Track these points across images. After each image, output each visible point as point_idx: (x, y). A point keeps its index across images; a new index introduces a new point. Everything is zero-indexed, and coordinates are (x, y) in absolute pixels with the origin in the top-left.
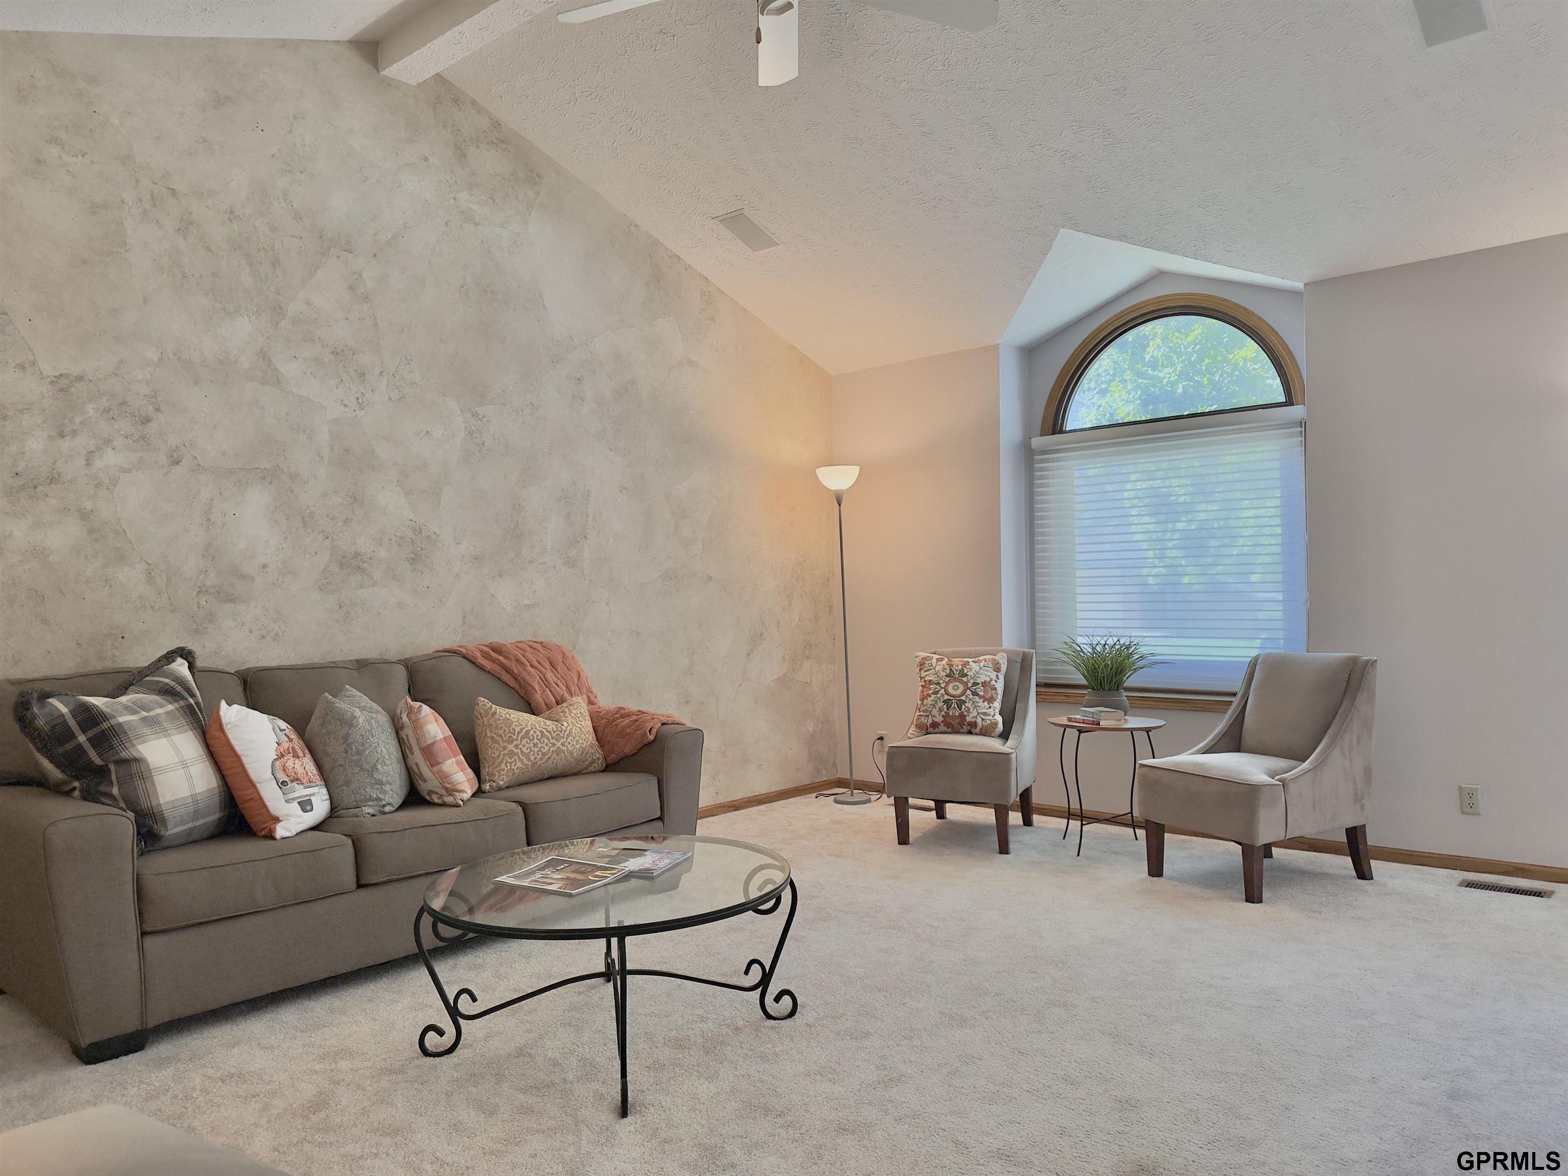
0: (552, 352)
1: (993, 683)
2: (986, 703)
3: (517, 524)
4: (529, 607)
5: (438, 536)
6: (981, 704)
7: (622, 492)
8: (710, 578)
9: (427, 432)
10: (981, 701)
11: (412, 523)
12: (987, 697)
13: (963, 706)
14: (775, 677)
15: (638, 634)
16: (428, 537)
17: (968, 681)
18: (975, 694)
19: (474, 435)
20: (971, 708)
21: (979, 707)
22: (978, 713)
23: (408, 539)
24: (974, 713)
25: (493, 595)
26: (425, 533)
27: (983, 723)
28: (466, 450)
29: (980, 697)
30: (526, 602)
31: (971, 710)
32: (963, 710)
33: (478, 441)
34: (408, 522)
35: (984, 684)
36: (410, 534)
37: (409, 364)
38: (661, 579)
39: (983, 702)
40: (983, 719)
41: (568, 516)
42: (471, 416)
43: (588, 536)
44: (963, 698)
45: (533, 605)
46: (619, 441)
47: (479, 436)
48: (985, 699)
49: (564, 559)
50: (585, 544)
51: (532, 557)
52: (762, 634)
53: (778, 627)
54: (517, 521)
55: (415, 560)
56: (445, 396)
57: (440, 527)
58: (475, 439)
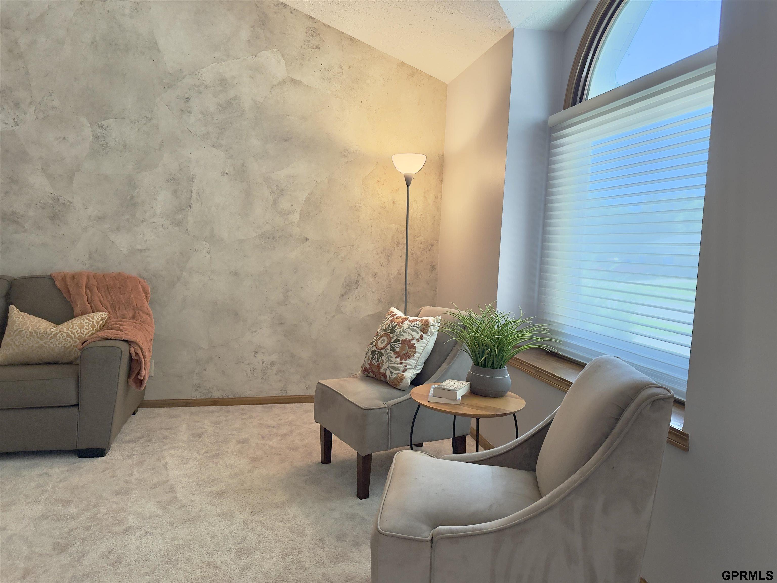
0: (164, 81)
1: (414, 341)
2: (398, 360)
3: (132, 197)
4: (141, 251)
5: (71, 203)
6: (393, 359)
7: (223, 175)
8: (307, 239)
9: (64, 138)
10: (395, 356)
11: (52, 195)
12: (402, 353)
13: (380, 359)
14: (370, 313)
15: (236, 274)
16: (64, 204)
17: (393, 337)
18: (393, 349)
19: (100, 139)
20: (385, 361)
21: (391, 361)
22: (389, 367)
23: (49, 205)
24: (385, 367)
25: (113, 242)
26: (61, 201)
27: (391, 376)
28: (93, 149)
29: (396, 353)
30: (139, 247)
31: (384, 363)
32: (379, 361)
33: (103, 142)
34: (50, 195)
35: (405, 342)
36: (51, 202)
37: (51, 95)
38: (259, 238)
39: (396, 357)
40: (391, 373)
41: (175, 191)
42: (97, 127)
43: (192, 205)
44: (383, 351)
45: (144, 250)
46: (222, 140)
47: (103, 140)
48: (398, 355)
49: (171, 220)
50: (189, 211)
51: (144, 219)
52: (357, 282)
53: (375, 277)
54: (132, 195)
55: (54, 217)
56: (77, 114)
57: (73, 198)
58: (100, 142)
